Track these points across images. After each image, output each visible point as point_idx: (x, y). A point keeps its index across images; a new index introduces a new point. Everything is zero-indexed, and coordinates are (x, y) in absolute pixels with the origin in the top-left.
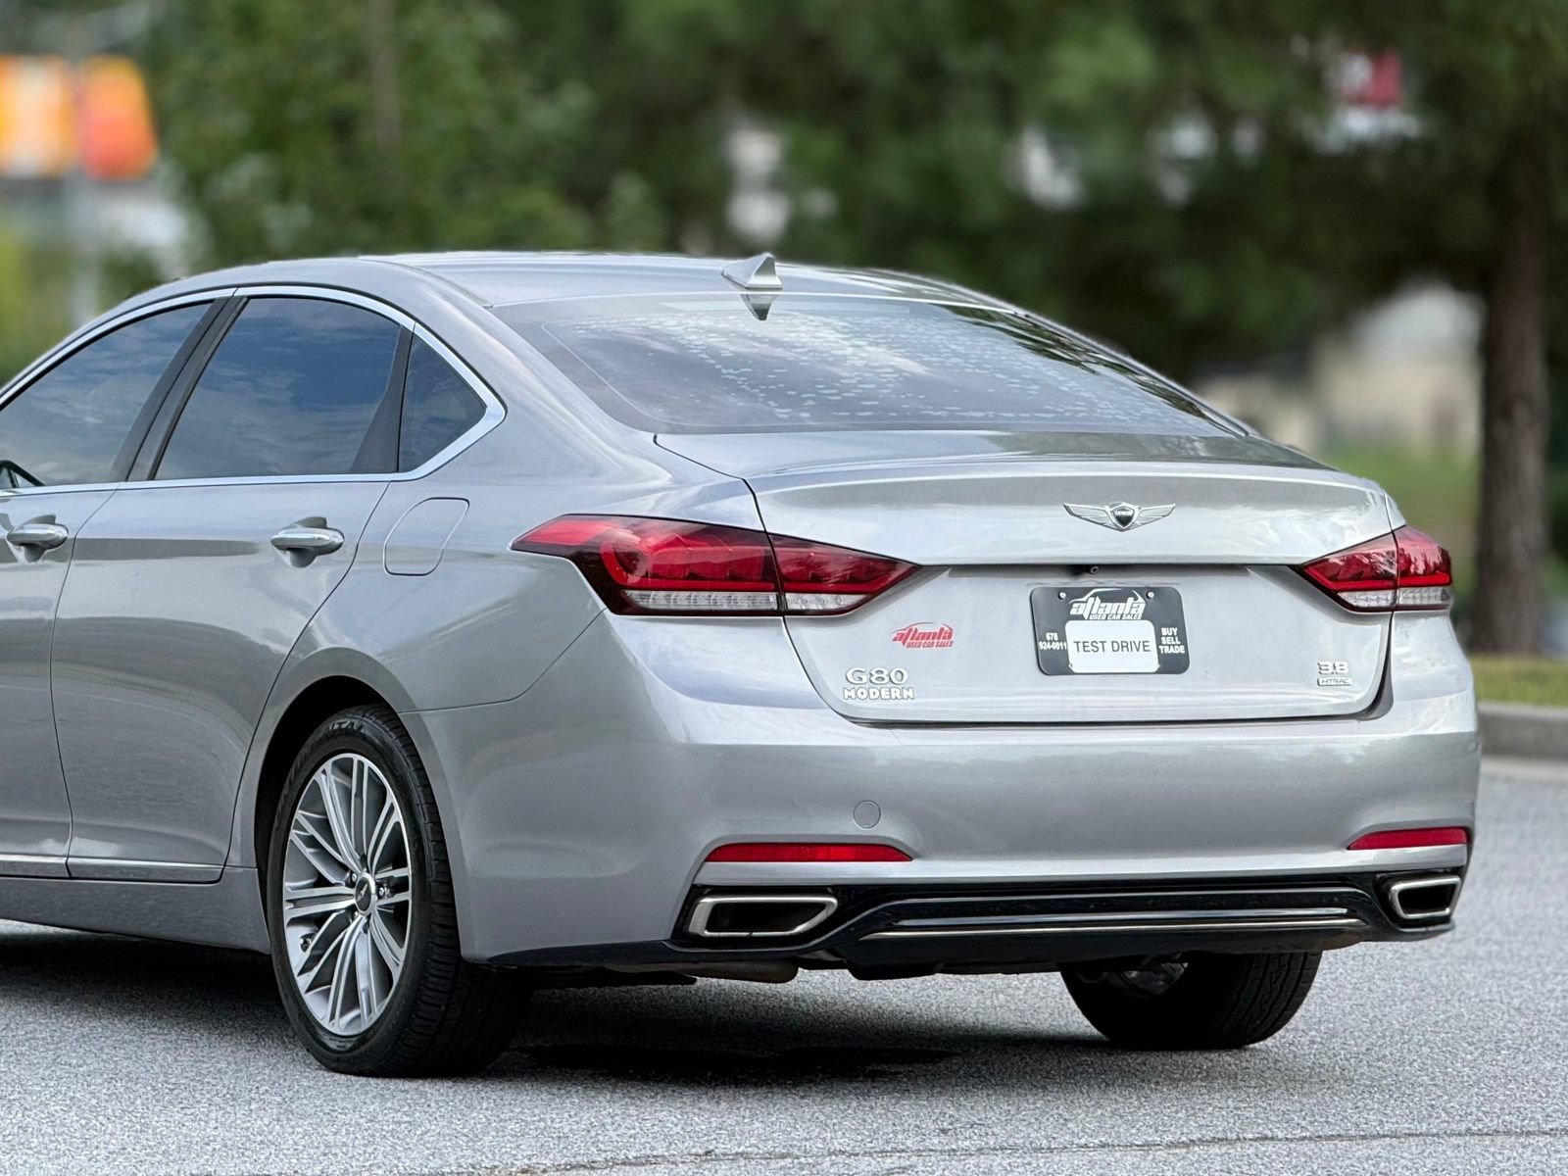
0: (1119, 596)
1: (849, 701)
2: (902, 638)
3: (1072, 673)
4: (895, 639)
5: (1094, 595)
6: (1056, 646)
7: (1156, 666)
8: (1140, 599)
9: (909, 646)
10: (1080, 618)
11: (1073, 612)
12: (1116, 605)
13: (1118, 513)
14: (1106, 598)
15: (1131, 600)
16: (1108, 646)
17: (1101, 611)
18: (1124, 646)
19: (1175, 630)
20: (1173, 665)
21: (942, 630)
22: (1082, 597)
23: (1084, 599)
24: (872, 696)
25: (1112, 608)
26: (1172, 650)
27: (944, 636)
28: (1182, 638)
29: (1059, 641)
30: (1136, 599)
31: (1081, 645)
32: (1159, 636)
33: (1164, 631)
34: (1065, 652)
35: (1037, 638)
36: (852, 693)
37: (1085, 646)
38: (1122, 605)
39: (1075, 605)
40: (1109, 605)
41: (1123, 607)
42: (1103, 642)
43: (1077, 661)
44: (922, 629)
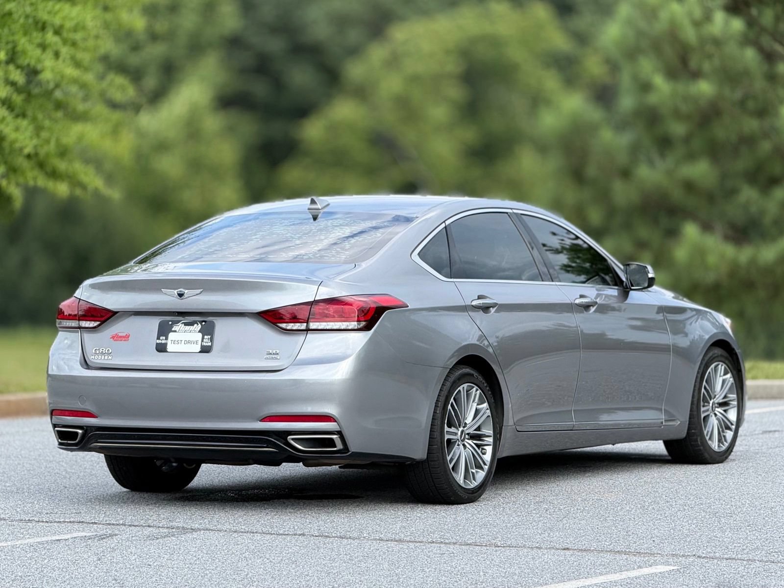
0: (191, 324)
1: (92, 360)
2: (113, 337)
3: (167, 352)
4: (111, 338)
5: (182, 323)
6: (163, 342)
7: (199, 349)
8: (200, 325)
9: (115, 340)
10: (175, 331)
11: (173, 329)
12: (189, 327)
13: (179, 293)
14: (186, 324)
15: (196, 325)
16: (183, 342)
17: (183, 329)
18: (189, 342)
19: (210, 337)
20: (205, 350)
21: (127, 335)
22: (178, 323)
23: (178, 325)
24: (99, 358)
25: (188, 328)
26: (207, 344)
27: (126, 337)
28: (212, 340)
29: (165, 340)
30: (198, 324)
31: (173, 342)
32: (203, 338)
33: (206, 337)
34: (166, 344)
35: (158, 338)
36: (93, 357)
37: (174, 342)
38: (192, 327)
39: (175, 327)
40: (187, 327)
41: (191, 328)
42: (181, 341)
43: (170, 348)
44: (120, 335)
